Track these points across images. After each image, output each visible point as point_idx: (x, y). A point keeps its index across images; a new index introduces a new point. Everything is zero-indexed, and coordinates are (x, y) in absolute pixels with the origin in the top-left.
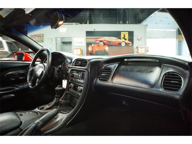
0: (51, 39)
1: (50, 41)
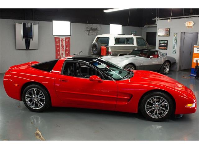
0: (177, 34)
1: (175, 35)
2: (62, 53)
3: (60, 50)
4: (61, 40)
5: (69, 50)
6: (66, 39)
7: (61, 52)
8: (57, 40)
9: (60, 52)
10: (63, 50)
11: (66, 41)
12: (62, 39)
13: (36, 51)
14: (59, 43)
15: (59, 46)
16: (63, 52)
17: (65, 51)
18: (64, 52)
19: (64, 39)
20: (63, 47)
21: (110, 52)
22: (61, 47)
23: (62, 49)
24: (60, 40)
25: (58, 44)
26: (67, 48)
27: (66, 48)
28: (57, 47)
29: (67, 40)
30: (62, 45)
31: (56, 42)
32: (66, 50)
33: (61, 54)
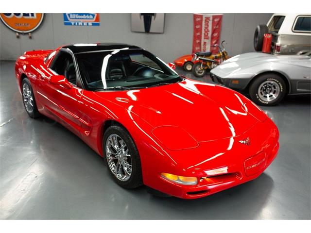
2: (205, 43)
3: (201, 37)
4: (206, 21)
5: (218, 38)
6: (215, 17)
7: (203, 40)
8: (198, 19)
9: (201, 41)
10: (206, 37)
11: (213, 22)
12: (207, 18)
13: (160, 35)
14: (201, 24)
15: (200, 30)
16: (206, 41)
17: (210, 39)
18: (208, 42)
19: (211, 19)
20: (207, 31)
21: (278, 46)
22: (203, 32)
23: (205, 35)
24: (204, 19)
25: (198, 27)
26: (215, 35)
27: (213, 33)
28: (197, 31)
29: (216, 20)
30: (207, 28)
31: (196, 23)
32: (213, 38)
33: (202, 44)
